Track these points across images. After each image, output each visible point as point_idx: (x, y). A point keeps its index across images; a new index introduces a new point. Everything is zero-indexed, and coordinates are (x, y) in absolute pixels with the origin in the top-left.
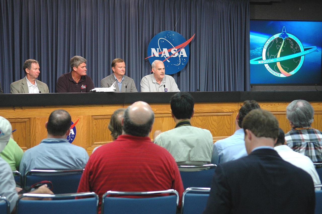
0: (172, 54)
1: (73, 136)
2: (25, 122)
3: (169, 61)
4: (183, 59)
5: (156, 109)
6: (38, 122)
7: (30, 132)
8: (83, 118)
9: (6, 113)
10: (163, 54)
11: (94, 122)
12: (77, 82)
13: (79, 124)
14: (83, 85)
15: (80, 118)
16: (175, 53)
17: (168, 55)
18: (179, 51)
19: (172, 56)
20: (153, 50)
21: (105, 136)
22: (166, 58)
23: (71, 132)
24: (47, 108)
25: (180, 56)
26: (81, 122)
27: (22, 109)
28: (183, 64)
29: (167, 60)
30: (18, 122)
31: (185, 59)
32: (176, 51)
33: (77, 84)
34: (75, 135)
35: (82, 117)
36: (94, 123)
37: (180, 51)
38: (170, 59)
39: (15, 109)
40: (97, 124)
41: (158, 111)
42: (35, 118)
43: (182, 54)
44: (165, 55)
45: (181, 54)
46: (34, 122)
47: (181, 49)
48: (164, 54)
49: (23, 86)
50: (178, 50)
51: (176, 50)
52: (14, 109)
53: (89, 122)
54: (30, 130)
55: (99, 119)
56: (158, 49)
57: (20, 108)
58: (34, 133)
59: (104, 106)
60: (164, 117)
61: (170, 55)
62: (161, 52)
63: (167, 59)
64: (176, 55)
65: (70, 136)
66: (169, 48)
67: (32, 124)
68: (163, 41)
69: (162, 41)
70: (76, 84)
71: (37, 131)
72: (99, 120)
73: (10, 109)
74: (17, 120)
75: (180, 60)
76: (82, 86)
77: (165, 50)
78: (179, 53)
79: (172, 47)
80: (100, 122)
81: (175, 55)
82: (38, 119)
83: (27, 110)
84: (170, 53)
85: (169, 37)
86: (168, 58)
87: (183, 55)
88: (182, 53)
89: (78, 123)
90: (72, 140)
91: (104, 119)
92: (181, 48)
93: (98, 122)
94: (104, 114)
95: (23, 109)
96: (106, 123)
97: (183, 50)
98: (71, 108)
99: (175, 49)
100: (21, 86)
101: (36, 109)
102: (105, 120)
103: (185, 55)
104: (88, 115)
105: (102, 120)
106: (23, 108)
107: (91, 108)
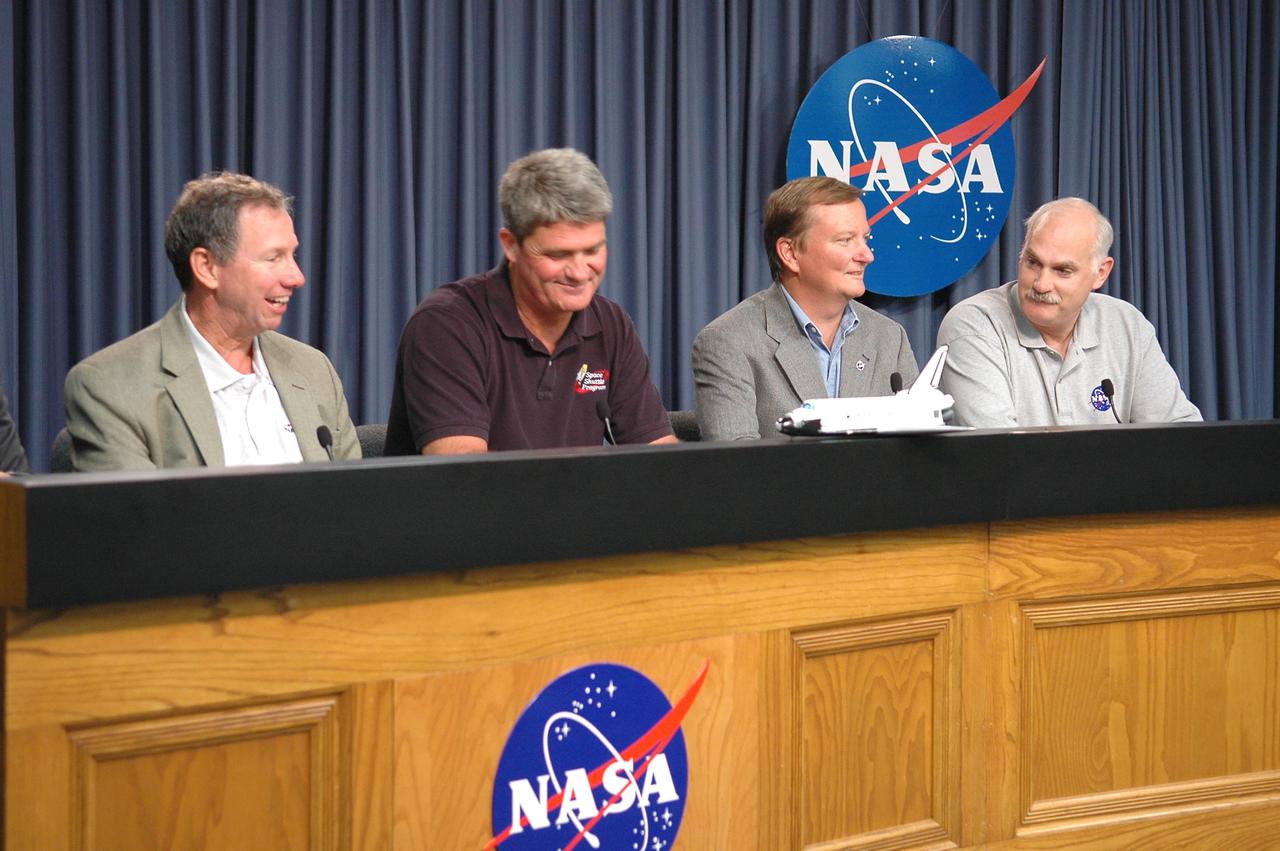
0: (924, 175)
1: (667, 816)
2: (307, 729)
3: (905, 219)
4: (983, 207)
5: (1192, 557)
6: (412, 720)
7: (345, 820)
8: (735, 658)
9: (143, 659)
10: (874, 177)
11: (803, 678)
12: (549, 345)
13: (709, 710)
14: (590, 370)
15: (714, 658)
16: (941, 171)
17: (899, 182)
18: (959, 158)
19: (922, 185)
20: (821, 152)
21: (869, 787)
22: (890, 201)
23: (654, 782)
24: (478, 587)
25: (964, 189)
26: (718, 690)
27: (282, 609)
28: (979, 236)
29: (897, 210)
30: (242, 738)
31: (990, 208)
32: (946, 161)
33: (547, 356)
34: (677, 808)
35: (728, 641)
36: (806, 690)
37: (968, 156)
38: (911, 203)
39: (225, 613)
40: (821, 693)
41: (1208, 566)
42: (385, 687)
43: (976, 178)
44: (885, 184)
45: (969, 177)
46: (377, 722)
47: (973, 147)
48: (882, 176)
49: (173, 386)
50: (956, 151)
51: (947, 149)
52: (218, 617)
53: (777, 683)
54: (346, 798)
55: (834, 652)
56: (846, 145)
57: (266, 605)
58: (375, 819)
59: (870, 545)
60: (1233, 611)
61: (912, 183)
62: (862, 160)
63: (893, 206)
64: (948, 179)
65: (645, 822)
66: (909, 138)
67: (367, 740)
68: (878, 100)
69: (871, 99)
70: (543, 359)
71: (403, 800)
72: (837, 664)
73: (186, 620)
74: (236, 722)
75: (964, 210)
76: (580, 377)
77: (887, 152)
78: (961, 171)
79: (926, 137)
80: (843, 678)
81: (936, 182)
82: (409, 691)
83: (323, 616)
84: (913, 171)
85: (910, 76)
86: (901, 200)
87: (980, 185)
88: (976, 171)
89: (703, 698)
90: (658, 846)
91: (863, 648)
92: (972, 140)
93: (828, 675)
94: (868, 612)
95: (293, 614)
96: (880, 681)
97: (982, 154)
98: (652, 581)
99: (938, 146)
100: (156, 386)
101: (394, 600)
102: (869, 657)
103: (992, 184)
104: (766, 627)
105: (856, 656)
106: (292, 602)
107: (787, 565)
